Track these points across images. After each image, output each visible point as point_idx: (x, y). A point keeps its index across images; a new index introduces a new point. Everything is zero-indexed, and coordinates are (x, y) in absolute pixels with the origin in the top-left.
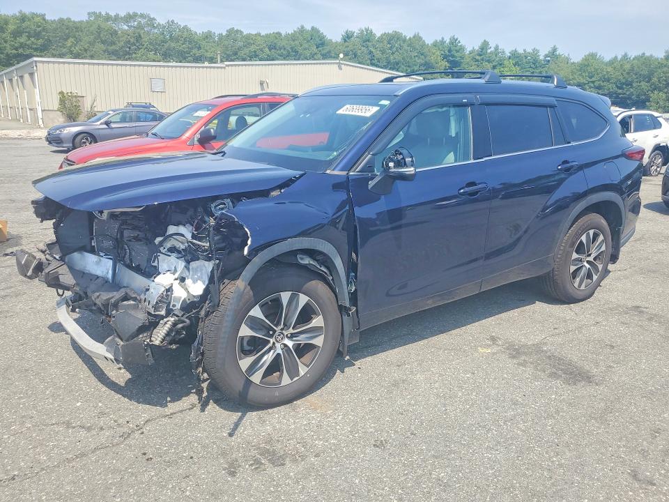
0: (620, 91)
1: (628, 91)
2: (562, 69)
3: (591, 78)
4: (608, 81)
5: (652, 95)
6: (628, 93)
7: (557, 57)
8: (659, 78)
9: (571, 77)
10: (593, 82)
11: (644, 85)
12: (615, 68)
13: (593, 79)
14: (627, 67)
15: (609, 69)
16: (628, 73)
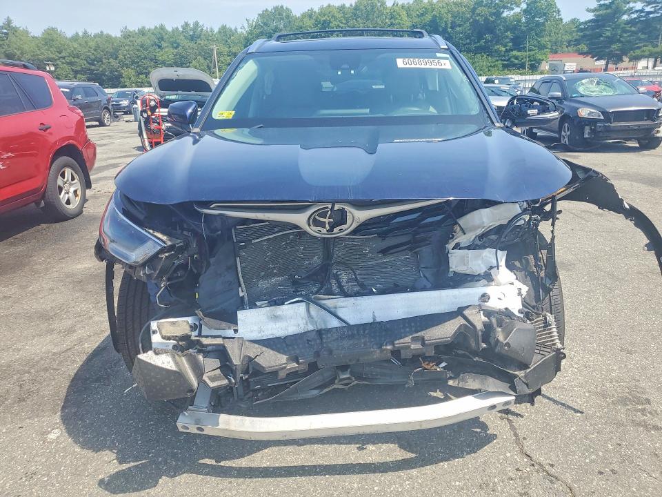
0: (93, 67)
1: (99, 68)
2: (25, 44)
3: (60, 53)
4: (78, 57)
5: (123, 71)
6: (101, 69)
7: (15, 30)
8: (124, 56)
9: (38, 52)
10: (64, 58)
11: (113, 62)
12: (80, 45)
13: (63, 54)
14: (92, 44)
15: (76, 45)
16: (95, 50)
